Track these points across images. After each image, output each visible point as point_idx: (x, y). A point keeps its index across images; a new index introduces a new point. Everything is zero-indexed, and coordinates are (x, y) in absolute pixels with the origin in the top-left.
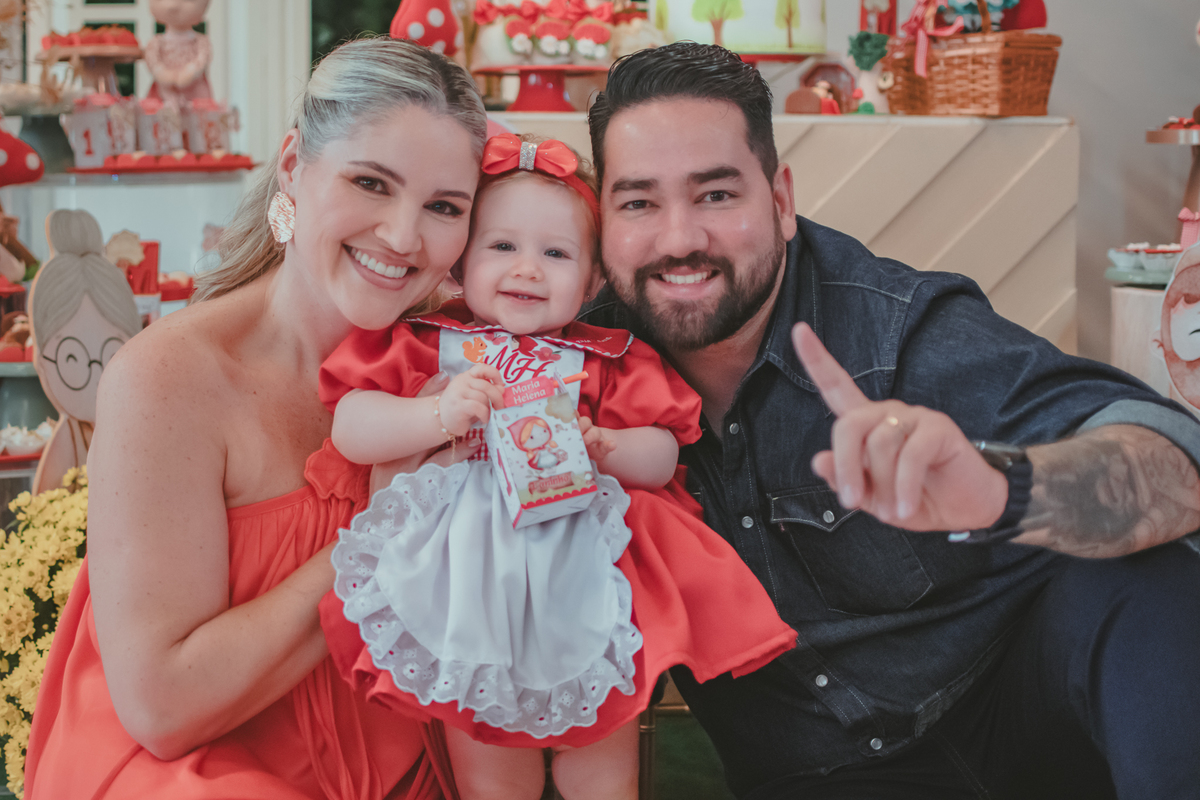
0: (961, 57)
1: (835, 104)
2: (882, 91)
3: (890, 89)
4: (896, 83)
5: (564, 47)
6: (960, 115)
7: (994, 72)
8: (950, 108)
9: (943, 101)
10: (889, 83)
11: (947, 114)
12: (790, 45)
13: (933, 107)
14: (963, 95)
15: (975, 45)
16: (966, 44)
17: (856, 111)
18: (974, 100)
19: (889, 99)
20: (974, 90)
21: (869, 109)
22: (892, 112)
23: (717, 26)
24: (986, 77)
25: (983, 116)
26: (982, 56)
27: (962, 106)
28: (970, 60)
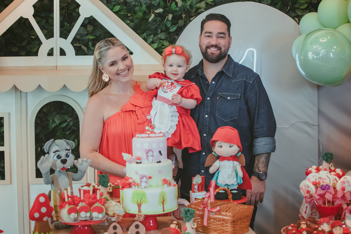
0: (219, 218)
3: (196, 228)
4: (197, 226)
5: (88, 214)
7: (229, 225)
10: (195, 226)
12: (164, 211)
14: (220, 230)
15: (223, 215)
16: (220, 214)
18: (223, 232)
19: (196, 231)
20: (223, 229)
23: (139, 205)
24: (227, 226)
26: (226, 219)
28: (222, 220)
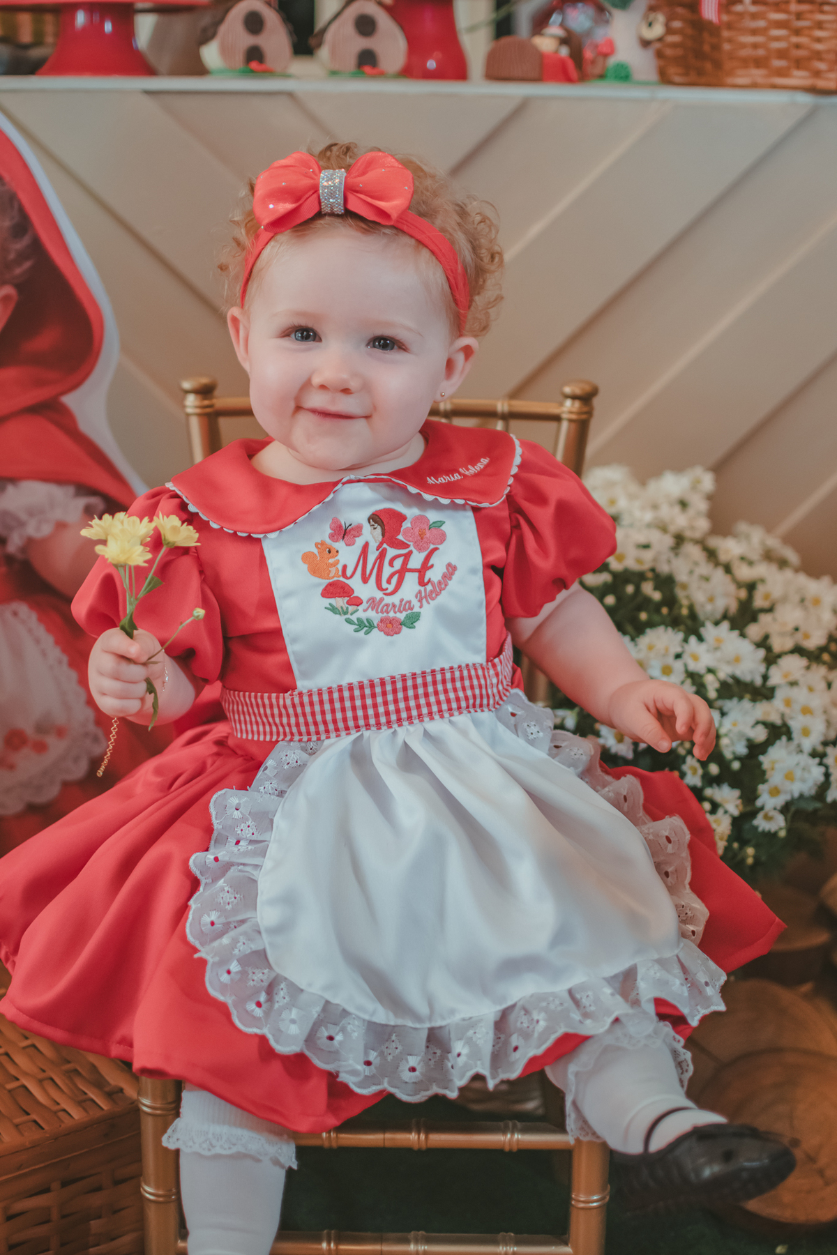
1: (571, 65)
2: (645, 43)
3: (660, 39)
4: (669, 30)
6: (774, 87)
8: (757, 74)
9: (746, 63)
10: (657, 31)
11: (754, 86)
13: (731, 73)
14: (782, 54)
17: (602, 76)
18: (799, 64)
19: (659, 55)
20: (798, 46)
21: (624, 75)
22: (665, 79)
24: (819, 25)
25: (813, 90)
27: (781, 73)
